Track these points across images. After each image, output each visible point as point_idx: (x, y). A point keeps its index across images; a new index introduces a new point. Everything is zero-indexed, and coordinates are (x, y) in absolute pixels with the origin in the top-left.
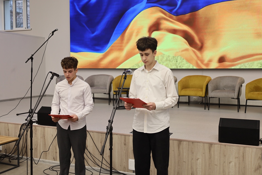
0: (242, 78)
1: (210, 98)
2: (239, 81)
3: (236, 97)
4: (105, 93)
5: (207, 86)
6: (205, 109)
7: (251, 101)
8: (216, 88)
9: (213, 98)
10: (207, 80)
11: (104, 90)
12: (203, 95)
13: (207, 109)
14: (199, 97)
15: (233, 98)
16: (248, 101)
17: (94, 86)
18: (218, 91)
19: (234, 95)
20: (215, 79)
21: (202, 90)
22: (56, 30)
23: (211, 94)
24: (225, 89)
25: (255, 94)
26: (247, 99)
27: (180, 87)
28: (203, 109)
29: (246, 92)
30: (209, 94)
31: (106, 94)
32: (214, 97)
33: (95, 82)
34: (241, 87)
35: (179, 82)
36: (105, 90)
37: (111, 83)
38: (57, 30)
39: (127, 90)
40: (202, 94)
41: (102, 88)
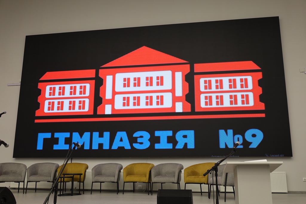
0: (181, 165)
1: (153, 183)
2: (178, 167)
3: (176, 181)
4: (49, 180)
5: (150, 171)
6: (149, 195)
7: (189, 184)
8: (158, 174)
9: (155, 183)
10: (150, 166)
11: (48, 178)
12: (147, 181)
13: (150, 195)
14: (143, 182)
15: (174, 183)
16: (186, 184)
17: (37, 174)
18: (160, 176)
19: (174, 180)
20: (157, 166)
21: (146, 176)
22: (4, 113)
23: (154, 179)
24: (166, 175)
25: (192, 179)
26: (186, 182)
27: (125, 173)
28: (147, 195)
29: (184, 176)
30: (152, 179)
31: (50, 182)
32: (157, 182)
33: (39, 170)
34: (180, 172)
35: (124, 169)
36: (50, 178)
37: (56, 171)
38: (6, 113)
39: (72, 176)
40: (146, 179)
41: (46, 176)
